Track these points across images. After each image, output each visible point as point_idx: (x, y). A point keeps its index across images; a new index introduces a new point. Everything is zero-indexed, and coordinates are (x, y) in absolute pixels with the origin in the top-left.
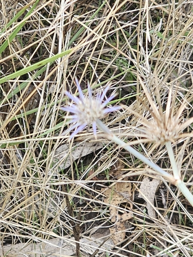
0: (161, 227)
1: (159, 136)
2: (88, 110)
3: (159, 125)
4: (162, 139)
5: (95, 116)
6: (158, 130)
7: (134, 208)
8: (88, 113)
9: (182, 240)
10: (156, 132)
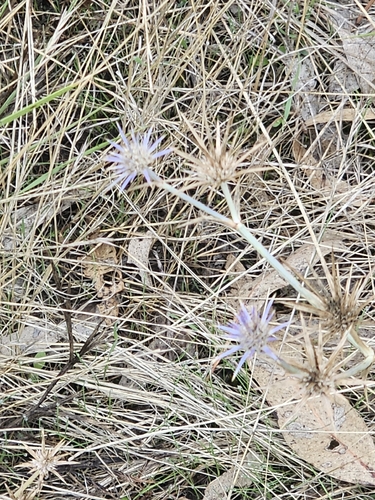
0: (164, 296)
1: (215, 176)
2: (136, 157)
3: (213, 165)
4: (218, 179)
5: (144, 163)
6: (212, 170)
7: (125, 276)
8: (137, 160)
9: (194, 310)
10: (210, 172)
